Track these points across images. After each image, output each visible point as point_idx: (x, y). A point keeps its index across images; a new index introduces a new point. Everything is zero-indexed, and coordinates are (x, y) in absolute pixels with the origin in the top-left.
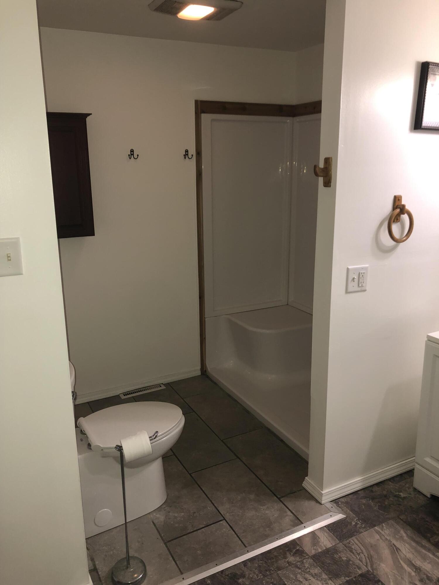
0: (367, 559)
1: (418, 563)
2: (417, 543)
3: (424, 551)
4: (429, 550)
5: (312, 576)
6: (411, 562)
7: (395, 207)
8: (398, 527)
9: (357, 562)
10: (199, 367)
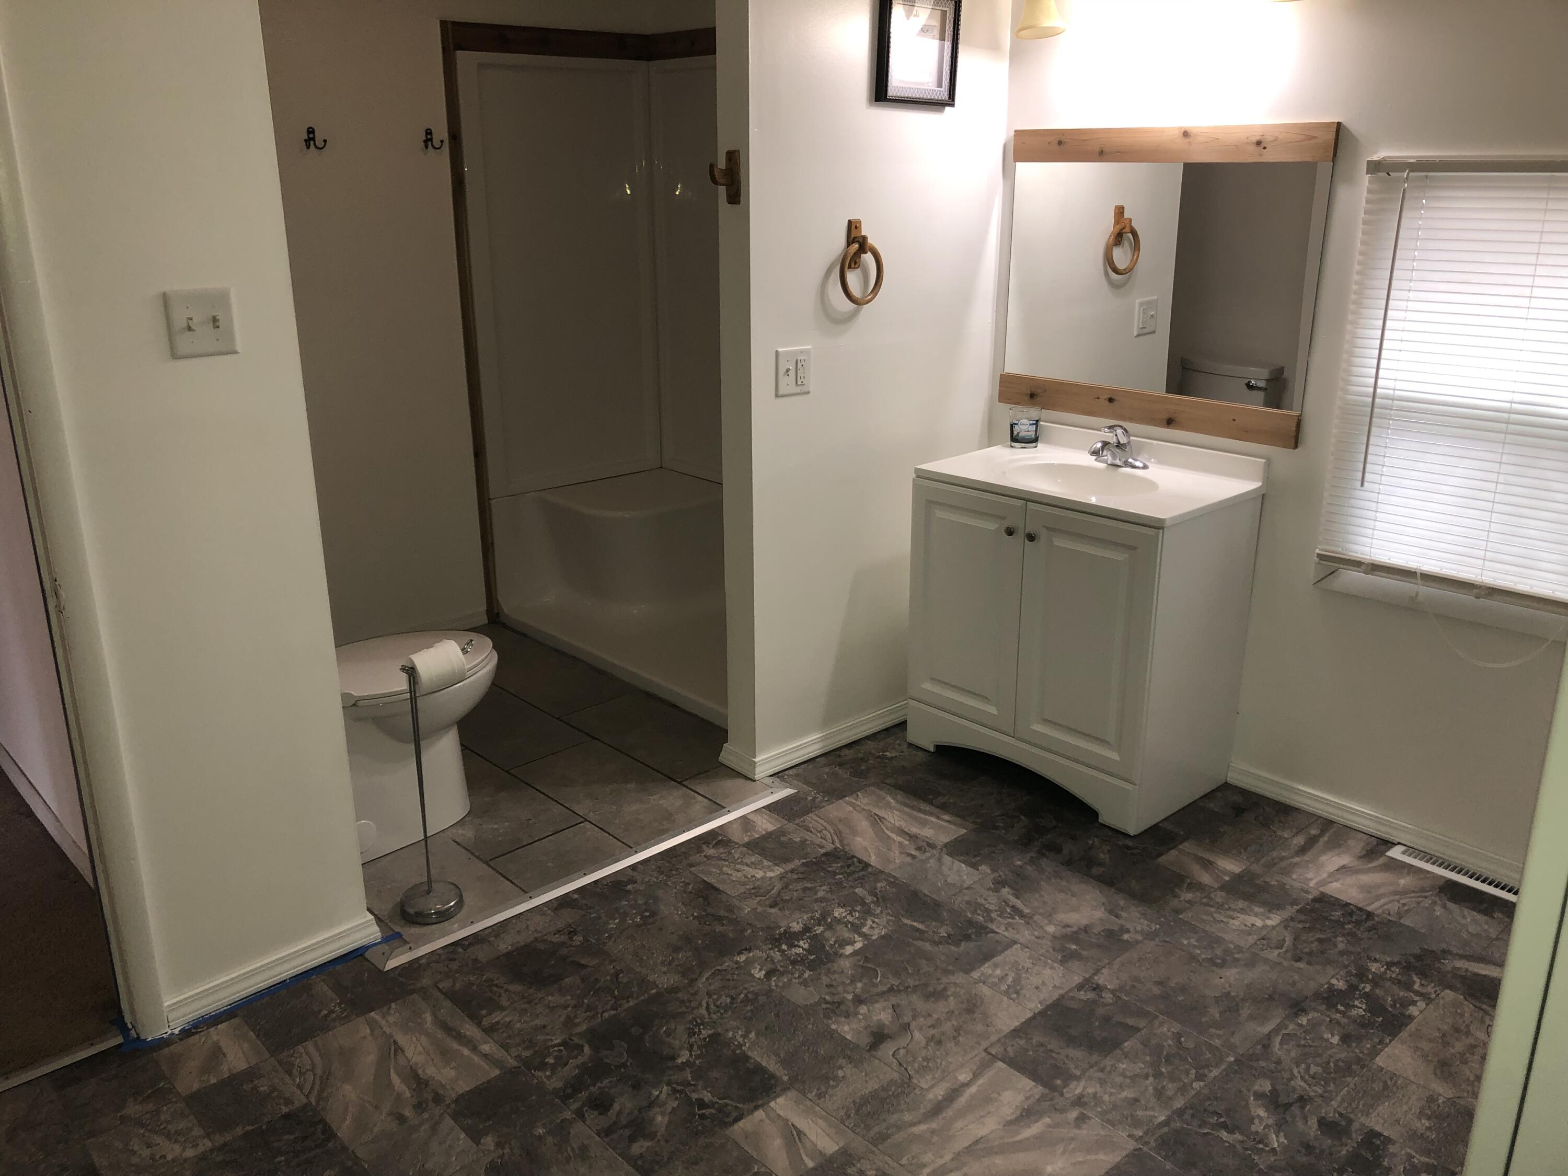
0: (833, 835)
1: (914, 830)
2: (912, 808)
3: (922, 816)
4: (931, 814)
5: (747, 865)
6: (902, 830)
7: (850, 241)
8: (882, 793)
9: (818, 841)
10: (483, 608)
